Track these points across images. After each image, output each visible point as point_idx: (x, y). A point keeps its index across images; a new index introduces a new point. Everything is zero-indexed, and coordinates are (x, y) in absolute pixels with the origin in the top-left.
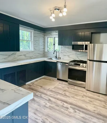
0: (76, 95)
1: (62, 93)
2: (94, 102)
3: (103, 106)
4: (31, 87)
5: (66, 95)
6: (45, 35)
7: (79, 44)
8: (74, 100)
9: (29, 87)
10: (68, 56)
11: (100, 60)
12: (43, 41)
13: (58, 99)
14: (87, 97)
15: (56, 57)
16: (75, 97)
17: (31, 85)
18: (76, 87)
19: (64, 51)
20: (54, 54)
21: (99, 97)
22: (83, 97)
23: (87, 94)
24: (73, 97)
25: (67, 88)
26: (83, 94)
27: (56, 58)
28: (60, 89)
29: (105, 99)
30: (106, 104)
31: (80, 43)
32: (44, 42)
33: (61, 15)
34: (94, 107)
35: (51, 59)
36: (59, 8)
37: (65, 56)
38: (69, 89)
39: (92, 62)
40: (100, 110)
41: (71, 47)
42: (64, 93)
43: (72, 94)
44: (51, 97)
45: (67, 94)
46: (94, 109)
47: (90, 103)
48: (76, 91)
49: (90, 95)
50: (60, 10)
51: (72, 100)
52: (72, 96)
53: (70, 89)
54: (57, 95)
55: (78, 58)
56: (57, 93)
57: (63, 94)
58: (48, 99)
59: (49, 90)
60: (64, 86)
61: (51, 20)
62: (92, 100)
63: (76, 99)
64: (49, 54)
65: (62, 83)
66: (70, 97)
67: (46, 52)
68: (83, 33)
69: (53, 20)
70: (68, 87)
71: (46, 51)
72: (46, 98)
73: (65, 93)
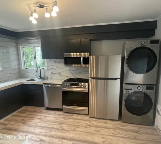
0: (78, 126)
1: (57, 127)
2: (101, 132)
3: (113, 135)
4: (7, 126)
5: (63, 129)
6: (17, 44)
7: (72, 56)
8: (76, 134)
9: (3, 127)
10: (59, 74)
11: (106, 77)
12: (15, 53)
13: (53, 137)
14: (92, 127)
15: (41, 76)
16: (76, 130)
17: (6, 123)
18: (75, 116)
19: (51, 67)
20: (37, 72)
21: (106, 123)
22: (87, 127)
23: (91, 122)
24: (74, 130)
25: (62, 119)
26: (85, 124)
27: (41, 78)
28: (53, 123)
29: (114, 125)
30: (116, 131)
31: (74, 55)
32: (18, 54)
33: (47, 15)
34: (103, 137)
35: (33, 80)
36: (44, 4)
37: (54, 73)
38: (66, 120)
39: (95, 80)
40: (110, 140)
41: (63, 60)
42: (59, 126)
43: (71, 126)
44: (43, 135)
45: (65, 127)
46: (103, 140)
47: (97, 134)
48: (76, 121)
49: (95, 124)
50: (45, 7)
51: (73, 134)
52: (72, 128)
53: (68, 120)
54: (51, 131)
55: (74, 76)
56: (50, 129)
57: (59, 129)
58: (38, 140)
59: (36, 126)
60: (57, 116)
61: (31, 21)
62: (98, 129)
63: (78, 133)
64: (28, 73)
65: (54, 113)
66: (69, 131)
67: (23, 70)
68: (79, 41)
69: (35, 22)
70: (64, 118)
71: (23, 68)
72: (35, 139)
73: (61, 126)
